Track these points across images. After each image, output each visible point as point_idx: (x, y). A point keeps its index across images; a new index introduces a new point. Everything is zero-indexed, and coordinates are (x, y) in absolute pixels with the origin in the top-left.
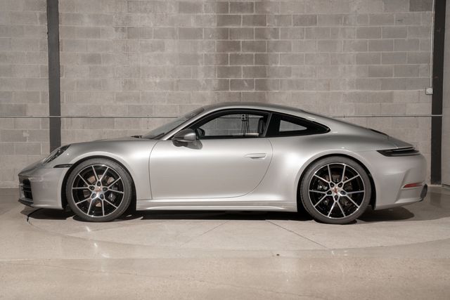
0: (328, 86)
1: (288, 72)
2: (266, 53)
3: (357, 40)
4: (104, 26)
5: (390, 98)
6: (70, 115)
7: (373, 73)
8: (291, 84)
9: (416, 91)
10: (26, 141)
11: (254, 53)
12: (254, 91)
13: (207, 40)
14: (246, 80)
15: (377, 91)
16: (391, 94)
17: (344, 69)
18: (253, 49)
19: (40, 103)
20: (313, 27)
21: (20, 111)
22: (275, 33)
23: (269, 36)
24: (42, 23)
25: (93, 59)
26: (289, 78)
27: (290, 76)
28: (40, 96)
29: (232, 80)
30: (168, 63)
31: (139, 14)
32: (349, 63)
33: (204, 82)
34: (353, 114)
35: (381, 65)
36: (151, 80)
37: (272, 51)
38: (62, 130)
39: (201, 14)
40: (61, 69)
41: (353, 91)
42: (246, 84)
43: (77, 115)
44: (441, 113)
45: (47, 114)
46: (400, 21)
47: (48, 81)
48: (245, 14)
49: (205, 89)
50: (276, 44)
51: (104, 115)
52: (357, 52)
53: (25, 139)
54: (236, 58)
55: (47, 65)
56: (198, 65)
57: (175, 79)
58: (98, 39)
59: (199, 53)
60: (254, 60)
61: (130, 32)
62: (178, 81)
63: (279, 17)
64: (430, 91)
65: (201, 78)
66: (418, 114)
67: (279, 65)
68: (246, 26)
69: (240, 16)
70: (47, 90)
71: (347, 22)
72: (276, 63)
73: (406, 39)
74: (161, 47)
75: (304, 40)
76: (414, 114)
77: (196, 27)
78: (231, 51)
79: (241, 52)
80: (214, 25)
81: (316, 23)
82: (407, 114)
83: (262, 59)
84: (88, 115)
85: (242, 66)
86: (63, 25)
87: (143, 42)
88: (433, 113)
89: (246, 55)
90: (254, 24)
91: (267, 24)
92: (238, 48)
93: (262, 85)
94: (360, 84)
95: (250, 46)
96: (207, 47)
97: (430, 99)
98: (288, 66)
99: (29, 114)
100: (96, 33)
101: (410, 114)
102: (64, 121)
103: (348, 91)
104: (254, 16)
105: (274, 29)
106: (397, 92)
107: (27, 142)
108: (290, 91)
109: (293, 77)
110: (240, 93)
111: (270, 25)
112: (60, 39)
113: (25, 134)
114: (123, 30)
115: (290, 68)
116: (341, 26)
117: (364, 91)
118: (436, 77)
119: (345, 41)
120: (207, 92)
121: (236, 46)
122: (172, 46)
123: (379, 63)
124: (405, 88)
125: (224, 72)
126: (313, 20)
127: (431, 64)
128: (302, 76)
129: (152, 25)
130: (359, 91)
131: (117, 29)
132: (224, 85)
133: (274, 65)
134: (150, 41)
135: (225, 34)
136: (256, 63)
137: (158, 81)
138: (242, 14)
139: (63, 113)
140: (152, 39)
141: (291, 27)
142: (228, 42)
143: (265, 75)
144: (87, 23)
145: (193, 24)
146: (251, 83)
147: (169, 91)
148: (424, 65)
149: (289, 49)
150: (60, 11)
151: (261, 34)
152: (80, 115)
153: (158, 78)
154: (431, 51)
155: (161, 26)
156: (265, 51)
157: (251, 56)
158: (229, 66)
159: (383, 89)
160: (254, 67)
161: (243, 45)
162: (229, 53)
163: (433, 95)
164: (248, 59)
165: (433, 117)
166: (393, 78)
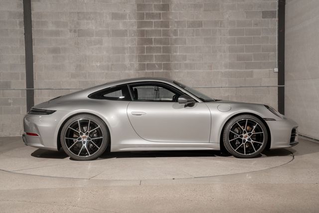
0: (210, 67)
1: (185, 58)
2: (169, 46)
3: (229, 37)
4: (62, 29)
5: (251, 74)
6: (40, 88)
7: (239, 58)
8: (187, 66)
9: (267, 70)
10: (10, 105)
11: (162, 46)
12: (162, 71)
13: (130, 38)
14: (157, 64)
15: (243, 70)
16: (252, 71)
18: (161, 43)
19: (20, 80)
20: (201, 28)
21: (7, 85)
22: (175, 32)
23: (172, 35)
24: (20, 27)
25: (55, 51)
26: (185, 62)
27: (185, 61)
28: (20, 75)
29: (147, 64)
30: (105, 53)
31: (85, 21)
32: (224, 52)
33: (129, 65)
34: (227, 86)
35: (245, 53)
36: (94, 64)
37: (173, 45)
38: (35, 98)
39: (126, 21)
40: (34, 58)
41: (228, 70)
42: (157, 66)
43: (44, 88)
44: (284, 85)
45: (25, 87)
46: (256, 24)
47: (25, 65)
48: (155, 20)
49: (129, 70)
50: (176, 40)
51: (63, 88)
52: (229, 45)
53: (10, 104)
54: (150, 49)
55: (24, 54)
56: (125, 53)
57: (110, 64)
58: (58, 38)
59: (126, 46)
60: (162, 50)
61: (80, 33)
62: (112, 65)
63: (177, 22)
64: (276, 70)
65: (127, 62)
66: (269, 85)
67: (178, 54)
68: (156, 28)
69: (152, 22)
70: (25, 72)
71: (222, 26)
72: (176, 52)
73: (261, 36)
74: (100, 42)
75: (195, 37)
76: (267, 85)
77: (123, 29)
78: (147, 44)
79: (153, 45)
80: (135, 28)
81: (202, 26)
82: (262, 85)
83: (167, 50)
84: (52, 87)
85: (154, 54)
86: (34, 28)
87: (88, 39)
88: (279, 85)
89: (157, 47)
90: (161, 27)
91: (170, 27)
92: (151, 43)
93: (167, 67)
94: (231, 66)
95: (159, 41)
96: (130, 42)
97: (276, 75)
98: (185, 54)
99: (12, 88)
100: (57, 33)
101: (264, 85)
102: (36, 92)
103: (224, 70)
104: (162, 22)
105: (175, 30)
106: (256, 71)
107: (12, 106)
108: (186, 71)
109: (187, 62)
110: (153, 72)
111: (172, 28)
112: (33, 37)
113: (10, 101)
114: (75, 31)
115: (186, 55)
116: (218, 28)
117: (235, 70)
118: (280, 61)
119: (221, 38)
120: (131, 71)
121: (150, 41)
122: (107, 42)
123: (244, 52)
124: (260, 68)
125: (142, 58)
126: (200, 24)
127: (277, 52)
128: (193, 60)
129: (94, 28)
130: (231, 70)
131: (71, 31)
132: (142, 67)
133: (175, 54)
134: (93, 38)
135: (142, 33)
136: (163, 52)
137: (98, 65)
138: (153, 21)
139: (35, 87)
140: (95, 37)
141: (186, 28)
142: (144, 39)
143: (169, 60)
144: (51, 27)
145: (121, 27)
146: (160, 65)
147: (106, 71)
148: (272, 53)
149: (185, 43)
150: (32, 20)
151: (166, 33)
152: (47, 88)
153: (99, 63)
154: (277, 44)
155: (100, 29)
156: (169, 44)
157: (160, 48)
158: (145, 54)
159: (246, 69)
160: (162, 55)
161: (154, 40)
162: (145, 46)
163: (278, 72)
164: (158, 50)
165: (279, 87)
166: (253, 61)
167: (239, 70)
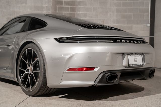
2: (75, 6)
3: (116, 2)
5: (131, 28)
7: (123, 17)
9: (143, 25)
11: (70, 7)
15: (125, 25)
16: (132, 26)
17: (111, 15)
18: (69, 5)
27: (86, 17)
32: (113, 12)
35: (127, 13)
37: (78, 6)
44: (154, 35)
52: (116, 7)
54: (61, 9)
59: (44, 6)
60: (69, 10)
64: (149, 25)
66: (143, 36)
67: (81, 12)
72: (79, 11)
73: (138, 2)
74: (25, 2)
75: (93, 1)
78: (59, 5)
79: (63, 6)
83: (73, 10)
85: (64, 12)
88: (150, 35)
89: (66, 7)
94: (117, 22)
95: (68, 3)
96: (47, 3)
97: (149, 29)
98: (86, 13)
106: (134, 25)
115: (86, 14)
117: (119, 25)
118: (151, 19)
119: (111, 2)
121: (61, 3)
122: (31, 2)
123: (126, 12)
124: (138, 24)
127: (149, 13)
128: (91, 17)
133: (78, 12)
136: (70, 11)
142: (57, 1)
148: (146, 13)
149: (86, 5)
154: (150, 7)
156: (74, 6)
157: (68, 8)
158: (58, 12)
159: (128, 24)
160: (69, 13)
161: (64, 2)
162: (58, 6)
163: (150, 27)
164: (67, 9)
165: (150, 37)
166: (132, 19)
167: (122, 25)
